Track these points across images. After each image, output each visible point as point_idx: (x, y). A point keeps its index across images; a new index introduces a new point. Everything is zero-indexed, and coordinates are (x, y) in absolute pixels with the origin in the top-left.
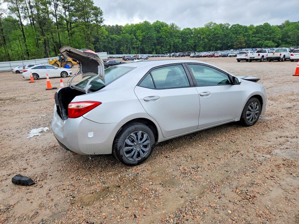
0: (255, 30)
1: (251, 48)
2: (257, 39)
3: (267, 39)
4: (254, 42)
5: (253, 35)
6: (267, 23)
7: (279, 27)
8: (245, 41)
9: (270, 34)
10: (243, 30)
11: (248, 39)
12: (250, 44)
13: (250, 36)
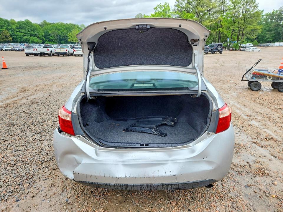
0: (18, 26)
1: (19, 43)
2: (22, 34)
3: (31, 35)
4: (20, 37)
5: (18, 30)
6: (28, 20)
7: (40, 25)
8: (10, 35)
9: (33, 31)
10: (5, 24)
11: (13, 34)
12: (16, 38)
13: (14, 31)
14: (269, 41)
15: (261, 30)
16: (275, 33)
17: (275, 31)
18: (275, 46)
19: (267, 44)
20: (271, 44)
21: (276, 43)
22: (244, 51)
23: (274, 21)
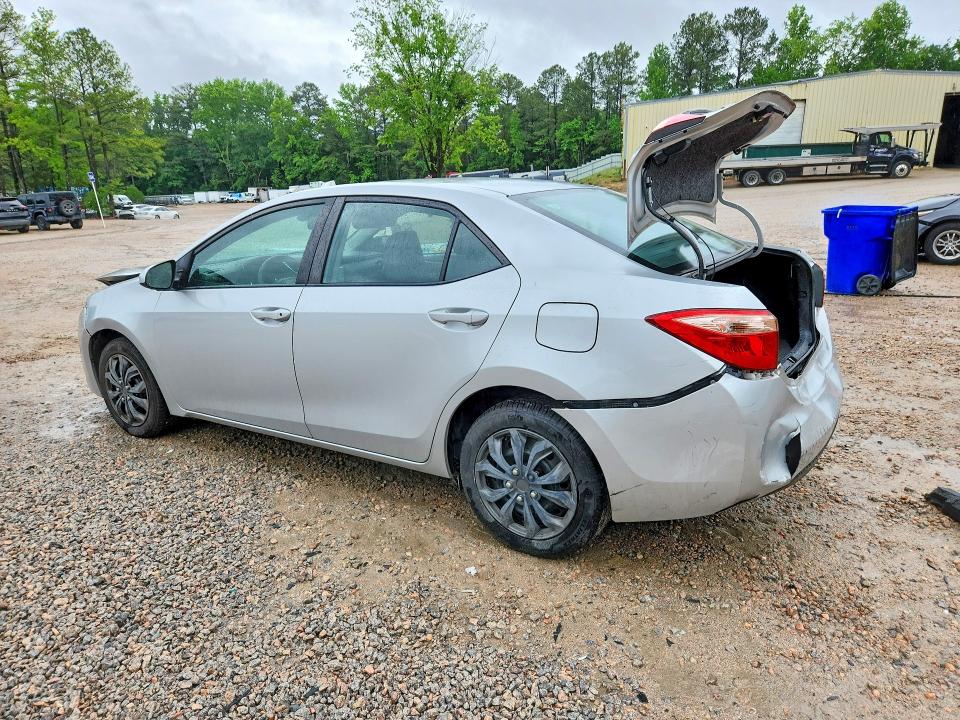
14: (172, 186)
15: (161, 152)
16: (182, 163)
17: (181, 158)
18: (197, 201)
19: (172, 197)
20: (184, 198)
21: (196, 194)
22: (130, 217)
23: (165, 126)
